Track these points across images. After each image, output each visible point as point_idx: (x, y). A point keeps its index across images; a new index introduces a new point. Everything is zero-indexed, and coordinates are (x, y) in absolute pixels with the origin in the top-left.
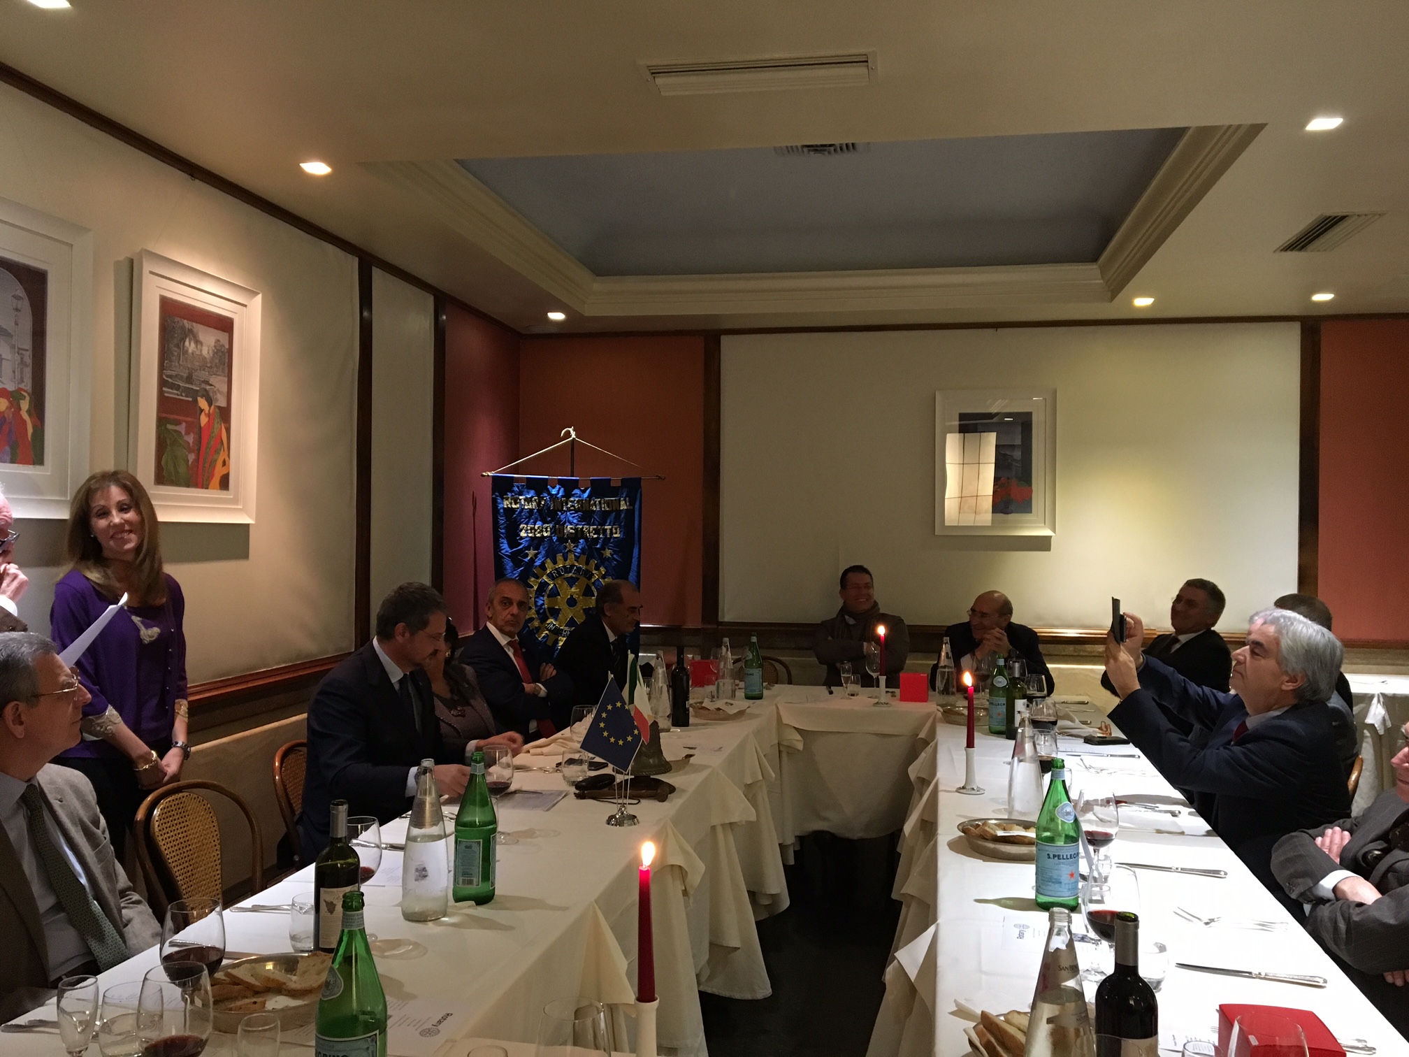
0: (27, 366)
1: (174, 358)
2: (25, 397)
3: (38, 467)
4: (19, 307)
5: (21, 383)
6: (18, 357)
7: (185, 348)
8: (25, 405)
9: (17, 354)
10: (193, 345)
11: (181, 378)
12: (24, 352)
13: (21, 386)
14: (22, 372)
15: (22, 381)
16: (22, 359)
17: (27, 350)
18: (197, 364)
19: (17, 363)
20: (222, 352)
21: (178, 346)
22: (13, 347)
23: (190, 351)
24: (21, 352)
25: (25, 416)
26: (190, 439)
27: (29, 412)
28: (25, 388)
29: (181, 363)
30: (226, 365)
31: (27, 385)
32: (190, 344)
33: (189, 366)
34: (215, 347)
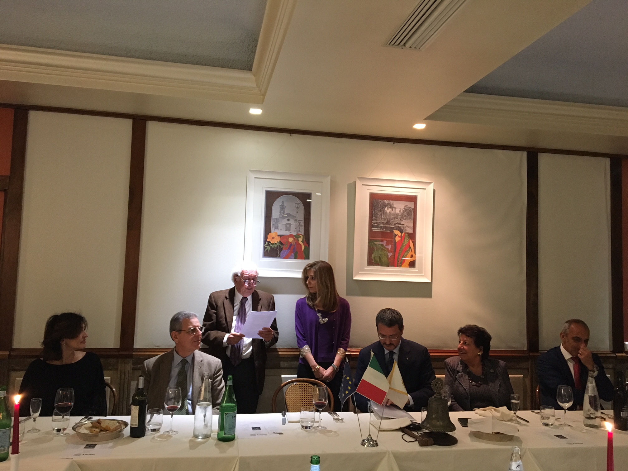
0: (301, 226)
1: (379, 216)
2: (301, 236)
3: (307, 260)
4: (298, 207)
7: (385, 211)
9: (297, 223)
10: (390, 209)
11: (383, 223)
12: (300, 222)
13: (299, 233)
14: (299, 228)
15: (299, 231)
16: (300, 224)
18: (393, 217)
19: (297, 225)
20: (409, 210)
21: (381, 211)
22: (296, 220)
23: (388, 212)
24: (299, 221)
25: (301, 243)
26: (389, 247)
28: (301, 234)
29: (383, 217)
30: (412, 215)
31: (302, 232)
32: (388, 209)
33: (388, 218)
34: (404, 209)
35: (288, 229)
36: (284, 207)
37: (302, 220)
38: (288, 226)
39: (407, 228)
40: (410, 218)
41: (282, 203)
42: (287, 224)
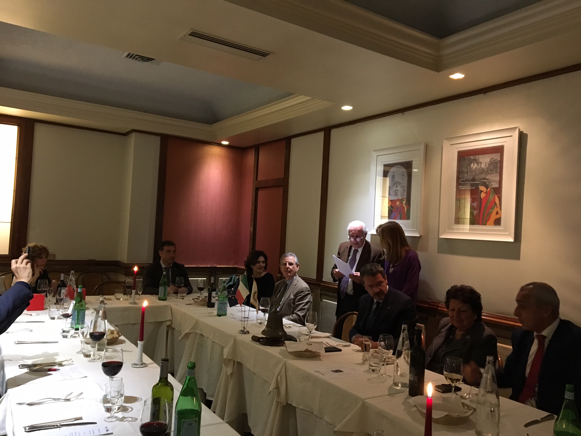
0: (405, 191)
1: (465, 173)
2: (404, 200)
3: (408, 220)
4: (404, 174)
5: (403, 196)
6: (403, 189)
7: (471, 168)
8: (404, 202)
10: (475, 165)
11: (469, 180)
12: (404, 187)
13: (403, 197)
14: (404, 193)
16: (404, 189)
17: (406, 186)
18: (478, 172)
19: (402, 191)
20: (495, 163)
21: (467, 168)
22: (402, 186)
23: (474, 168)
25: (404, 205)
26: (475, 204)
27: (405, 204)
28: (404, 197)
29: (469, 174)
30: (498, 167)
31: (405, 196)
33: (473, 174)
34: (490, 162)
35: (396, 195)
36: (394, 176)
37: (405, 185)
38: (396, 192)
39: (493, 183)
40: (496, 171)
41: (393, 173)
42: (396, 190)
